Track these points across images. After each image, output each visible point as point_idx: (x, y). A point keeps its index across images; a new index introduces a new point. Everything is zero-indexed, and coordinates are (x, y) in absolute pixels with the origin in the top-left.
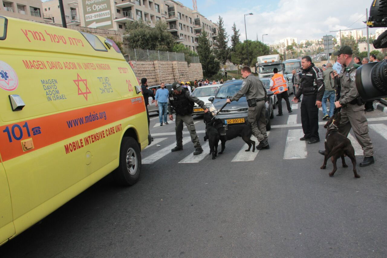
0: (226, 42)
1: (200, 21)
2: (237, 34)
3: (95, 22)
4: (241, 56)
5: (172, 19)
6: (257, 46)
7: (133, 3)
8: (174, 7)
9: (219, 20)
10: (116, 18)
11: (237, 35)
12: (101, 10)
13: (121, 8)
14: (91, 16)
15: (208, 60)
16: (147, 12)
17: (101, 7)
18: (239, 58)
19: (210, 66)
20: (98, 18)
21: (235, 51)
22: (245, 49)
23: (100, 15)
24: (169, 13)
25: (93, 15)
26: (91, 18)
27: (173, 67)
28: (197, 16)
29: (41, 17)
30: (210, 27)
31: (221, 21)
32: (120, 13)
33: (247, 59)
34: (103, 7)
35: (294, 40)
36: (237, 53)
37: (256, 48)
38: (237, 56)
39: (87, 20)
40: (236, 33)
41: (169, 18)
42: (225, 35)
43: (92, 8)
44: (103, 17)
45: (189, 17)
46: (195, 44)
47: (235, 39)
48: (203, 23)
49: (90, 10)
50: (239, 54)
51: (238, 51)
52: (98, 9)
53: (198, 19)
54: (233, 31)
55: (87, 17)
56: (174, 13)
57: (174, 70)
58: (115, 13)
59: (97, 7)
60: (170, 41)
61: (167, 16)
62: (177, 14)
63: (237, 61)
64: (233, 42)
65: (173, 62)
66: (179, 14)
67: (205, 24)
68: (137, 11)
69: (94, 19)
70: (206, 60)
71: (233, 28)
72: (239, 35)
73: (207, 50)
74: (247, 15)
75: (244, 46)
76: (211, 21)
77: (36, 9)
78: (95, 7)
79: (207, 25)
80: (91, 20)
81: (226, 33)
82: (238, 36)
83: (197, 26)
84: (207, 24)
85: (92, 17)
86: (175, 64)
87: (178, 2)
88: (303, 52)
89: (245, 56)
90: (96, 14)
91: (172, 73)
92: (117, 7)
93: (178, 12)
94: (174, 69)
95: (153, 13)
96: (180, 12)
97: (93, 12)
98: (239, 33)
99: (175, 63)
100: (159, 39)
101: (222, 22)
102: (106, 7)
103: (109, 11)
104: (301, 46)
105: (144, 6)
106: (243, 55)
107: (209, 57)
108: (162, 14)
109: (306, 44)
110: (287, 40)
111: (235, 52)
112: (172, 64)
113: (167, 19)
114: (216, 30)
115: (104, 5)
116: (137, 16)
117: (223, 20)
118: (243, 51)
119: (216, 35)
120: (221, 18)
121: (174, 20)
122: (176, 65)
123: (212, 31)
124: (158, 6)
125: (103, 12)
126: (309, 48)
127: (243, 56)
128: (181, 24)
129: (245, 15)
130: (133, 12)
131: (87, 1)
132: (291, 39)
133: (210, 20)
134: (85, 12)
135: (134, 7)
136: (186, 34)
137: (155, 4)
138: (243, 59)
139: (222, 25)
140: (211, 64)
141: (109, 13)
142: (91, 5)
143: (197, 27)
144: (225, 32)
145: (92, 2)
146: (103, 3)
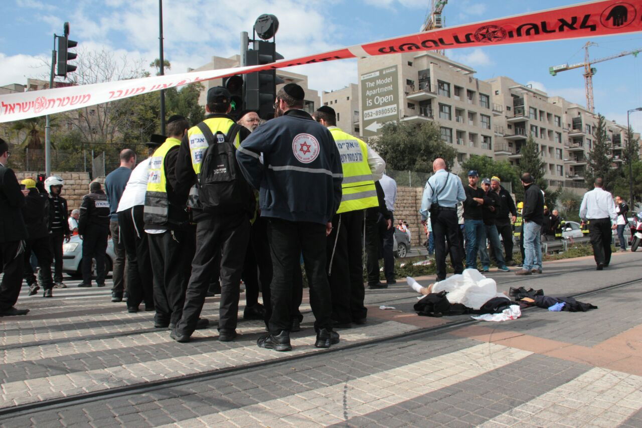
1: (581, 122)
2: (635, 146)
3: (376, 122)
4: (633, 186)
5: (519, 118)
7: (434, 93)
8: (523, 99)
9: (598, 121)
10: (405, 116)
11: (635, 148)
12: (385, 104)
13: (416, 101)
14: (371, 112)
16: (461, 106)
17: (385, 100)
18: (631, 189)
20: (381, 116)
23: (383, 112)
24: (515, 109)
25: (374, 111)
26: (371, 116)
27: (416, 196)
28: (579, 113)
32: (414, 108)
34: (388, 99)
39: (365, 119)
40: (632, 143)
41: (515, 117)
43: (373, 102)
44: (387, 115)
45: (555, 116)
46: (565, 161)
47: (631, 154)
48: (587, 125)
49: (371, 104)
50: (631, 182)
52: (381, 102)
53: (578, 118)
55: (366, 114)
56: (523, 108)
57: (417, 201)
58: (404, 109)
59: (380, 99)
61: (511, 113)
62: (528, 111)
65: (417, 189)
66: (532, 111)
68: (441, 106)
69: (374, 117)
78: (377, 100)
80: (371, 118)
82: (637, 150)
83: (576, 131)
85: (373, 115)
86: (420, 192)
90: (378, 109)
91: (415, 205)
92: (408, 99)
93: (530, 107)
94: (418, 199)
95: (473, 109)
96: (535, 107)
97: (374, 106)
98: (637, 145)
99: (419, 190)
102: (392, 100)
103: (395, 105)
105: (457, 98)
108: (493, 110)
112: (416, 192)
113: (510, 118)
114: (620, 138)
115: (390, 96)
116: (441, 113)
118: (637, 176)
120: (601, 117)
121: (522, 121)
124: (488, 97)
125: (387, 107)
127: (638, 186)
128: (536, 127)
129: (628, 112)
130: (435, 107)
131: (368, 91)
133: (611, 120)
134: (365, 107)
135: (435, 99)
136: (544, 144)
137: (481, 94)
141: (396, 108)
142: (372, 97)
143: (576, 133)
145: (375, 92)
146: (388, 93)
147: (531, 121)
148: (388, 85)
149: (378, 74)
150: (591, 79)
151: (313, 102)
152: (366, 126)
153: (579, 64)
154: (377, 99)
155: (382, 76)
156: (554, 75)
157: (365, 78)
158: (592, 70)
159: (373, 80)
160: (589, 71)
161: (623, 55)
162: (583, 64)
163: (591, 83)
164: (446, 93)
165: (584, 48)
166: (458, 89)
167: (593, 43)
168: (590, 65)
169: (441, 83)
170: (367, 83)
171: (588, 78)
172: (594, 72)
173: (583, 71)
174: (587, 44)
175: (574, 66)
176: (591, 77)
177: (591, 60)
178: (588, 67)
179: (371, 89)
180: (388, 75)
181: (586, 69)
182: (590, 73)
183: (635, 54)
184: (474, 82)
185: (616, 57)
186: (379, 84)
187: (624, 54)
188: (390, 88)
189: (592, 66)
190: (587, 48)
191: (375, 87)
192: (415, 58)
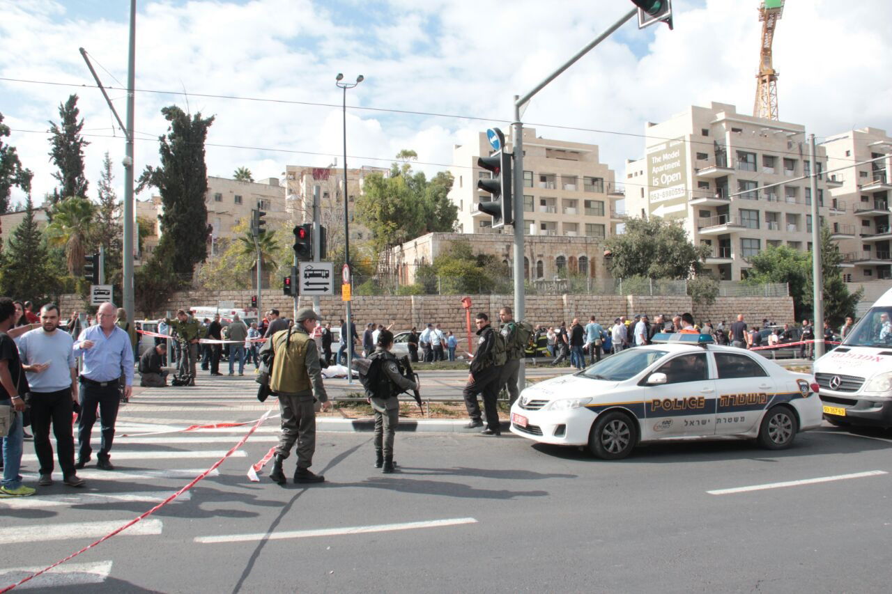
3: (663, 205)
8: (884, 160)
10: (695, 198)
12: (672, 184)
13: (710, 179)
14: (658, 194)
16: (775, 183)
17: (672, 178)
20: (669, 198)
23: (670, 194)
24: (874, 174)
25: (660, 191)
26: (658, 198)
29: (603, 192)
32: (705, 188)
34: (676, 178)
39: (651, 202)
41: (873, 185)
43: (659, 181)
44: (675, 196)
49: (658, 183)
52: (668, 181)
55: (652, 195)
56: (884, 172)
58: (693, 189)
59: (667, 177)
61: (867, 181)
68: (743, 184)
69: (661, 199)
77: (594, 180)
78: (664, 179)
80: (657, 201)
85: (660, 196)
90: (665, 190)
91: (625, 314)
92: (699, 177)
95: (793, 183)
97: (660, 187)
102: (680, 178)
103: (683, 185)
105: (768, 171)
108: (828, 182)
112: (627, 300)
113: (865, 187)
115: (677, 174)
116: (742, 192)
121: (883, 190)
124: (819, 164)
125: (674, 188)
130: (733, 185)
131: (654, 168)
134: (651, 188)
135: (732, 177)
137: (807, 163)
141: (684, 189)
142: (659, 175)
145: (661, 169)
146: (675, 170)
148: (674, 160)
149: (664, 147)
151: (602, 179)
152: (654, 210)
154: (664, 177)
155: (669, 150)
157: (652, 152)
159: (658, 154)
164: (751, 166)
166: (770, 160)
169: (742, 156)
170: (653, 158)
179: (658, 165)
180: (675, 149)
184: (795, 146)
186: (665, 160)
188: (678, 164)
191: (662, 163)
192: (713, 124)
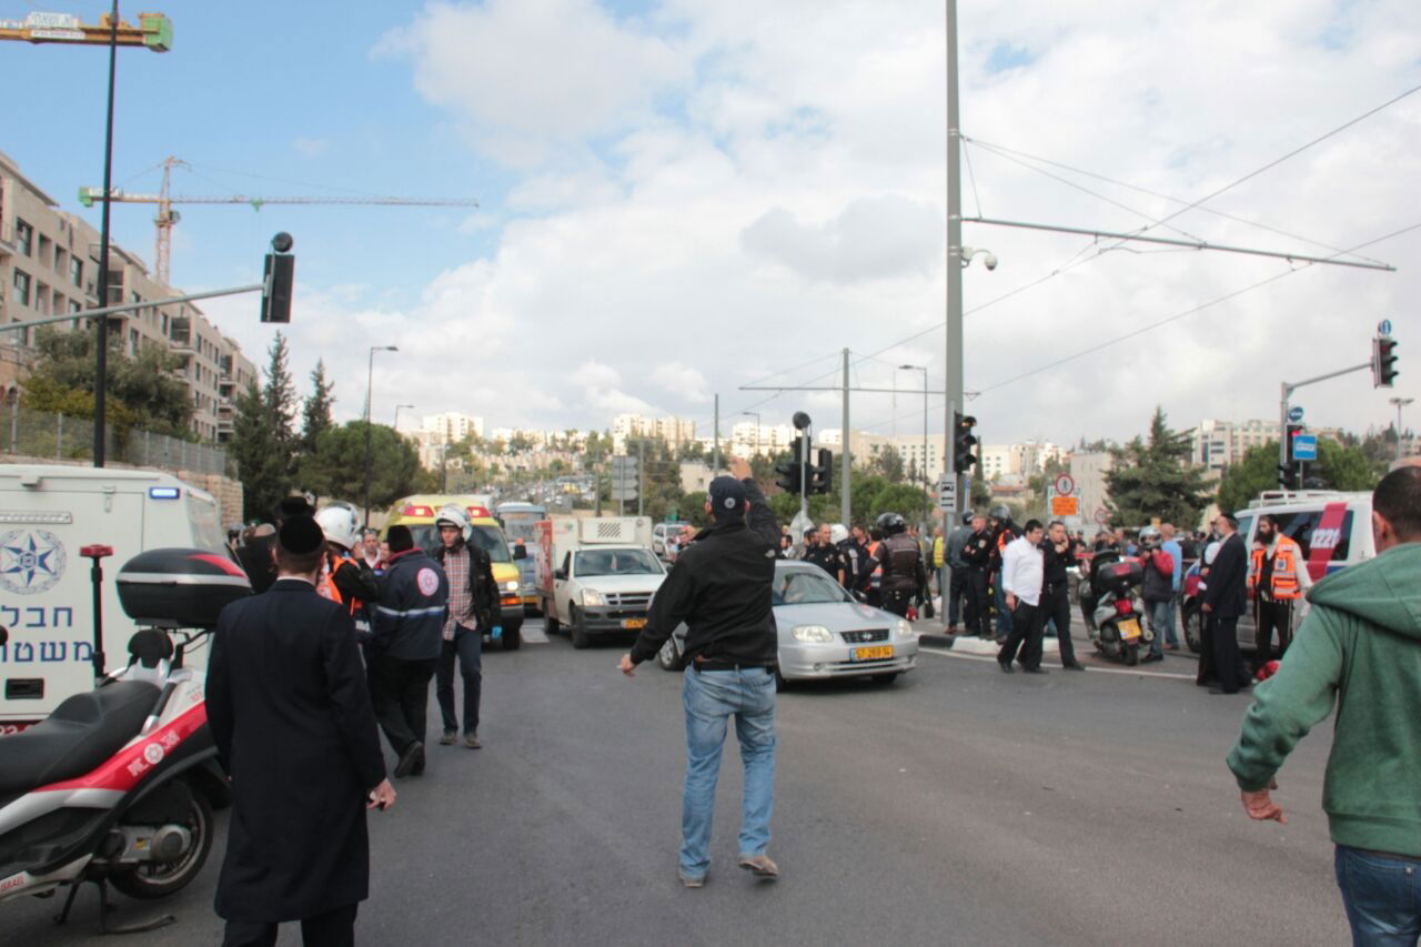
0: (288, 418)
1: (188, 327)
2: (325, 396)
4: (333, 469)
6: (387, 442)
7: (9, 245)
8: (122, 273)
9: (275, 344)
11: (324, 400)
15: (259, 476)
16: (46, 280)
18: (327, 474)
19: (263, 492)
21: (314, 450)
22: (351, 450)
28: (182, 309)
30: (217, 350)
31: (280, 348)
33: (352, 479)
35: (471, 424)
36: (319, 456)
37: (383, 448)
38: (319, 465)
40: (322, 391)
42: (287, 395)
45: (162, 312)
47: (317, 411)
48: (197, 335)
50: (328, 461)
51: (326, 452)
53: (183, 319)
54: (313, 383)
56: (120, 291)
60: (182, 408)
62: (129, 300)
63: (319, 482)
64: (308, 418)
66: (133, 298)
67: (205, 341)
68: (18, 273)
70: (254, 475)
71: (314, 373)
72: (332, 400)
73: (257, 442)
74: (379, 349)
75: (349, 437)
76: (216, 328)
79: (211, 345)
81: (292, 389)
82: (327, 404)
83: (180, 344)
84: (210, 340)
86: (216, 483)
87: (134, 255)
88: (502, 468)
89: (345, 471)
93: (134, 293)
96: (139, 293)
98: (330, 394)
100: (152, 399)
101: (284, 351)
104: (496, 448)
105: (39, 259)
106: (341, 465)
107: (264, 467)
108: (87, 293)
109: (513, 442)
110: (449, 421)
111: (313, 454)
117: (287, 345)
118: (342, 453)
119: (230, 379)
120: (282, 338)
122: (218, 486)
123: (222, 366)
124: (80, 264)
126: (523, 460)
127: (341, 470)
128: (137, 333)
130: (6, 270)
132: (463, 420)
135: (10, 258)
137: (72, 256)
138: (342, 479)
139: (283, 361)
140: (268, 488)
143: (180, 348)
144: (288, 386)
147: (133, 322)
150: (168, 233)
153: (146, 197)
156: (87, 206)
158: (171, 214)
160: (166, 216)
161: (236, 201)
162: (156, 197)
163: (168, 241)
165: (163, 167)
166: (44, 242)
167: (181, 162)
168: (170, 202)
169: (21, 224)
171: (164, 229)
172: (174, 218)
173: (153, 212)
174: (170, 160)
175: (136, 197)
176: (169, 227)
177: (174, 193)
178: (165, 206)
181: (161, 210)
182: (167, 221)
183: (257, 204)
184: (67, 228)
185: (223, 202)
187: (240, 199)
189: (174, 207)
190: (167, 169)
